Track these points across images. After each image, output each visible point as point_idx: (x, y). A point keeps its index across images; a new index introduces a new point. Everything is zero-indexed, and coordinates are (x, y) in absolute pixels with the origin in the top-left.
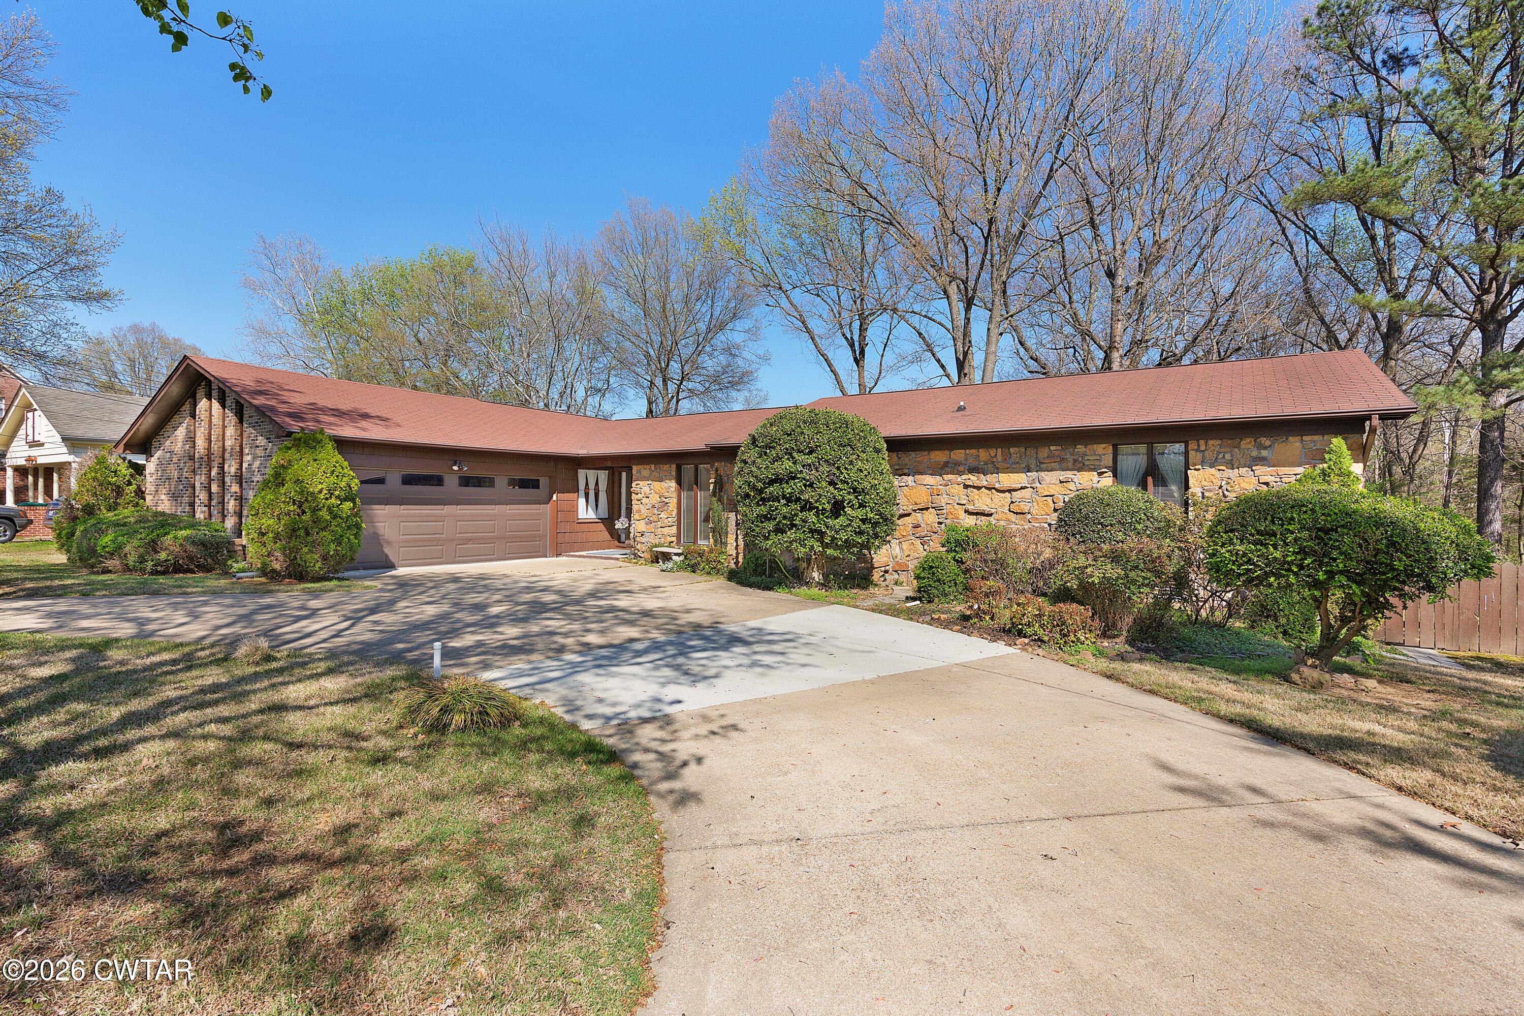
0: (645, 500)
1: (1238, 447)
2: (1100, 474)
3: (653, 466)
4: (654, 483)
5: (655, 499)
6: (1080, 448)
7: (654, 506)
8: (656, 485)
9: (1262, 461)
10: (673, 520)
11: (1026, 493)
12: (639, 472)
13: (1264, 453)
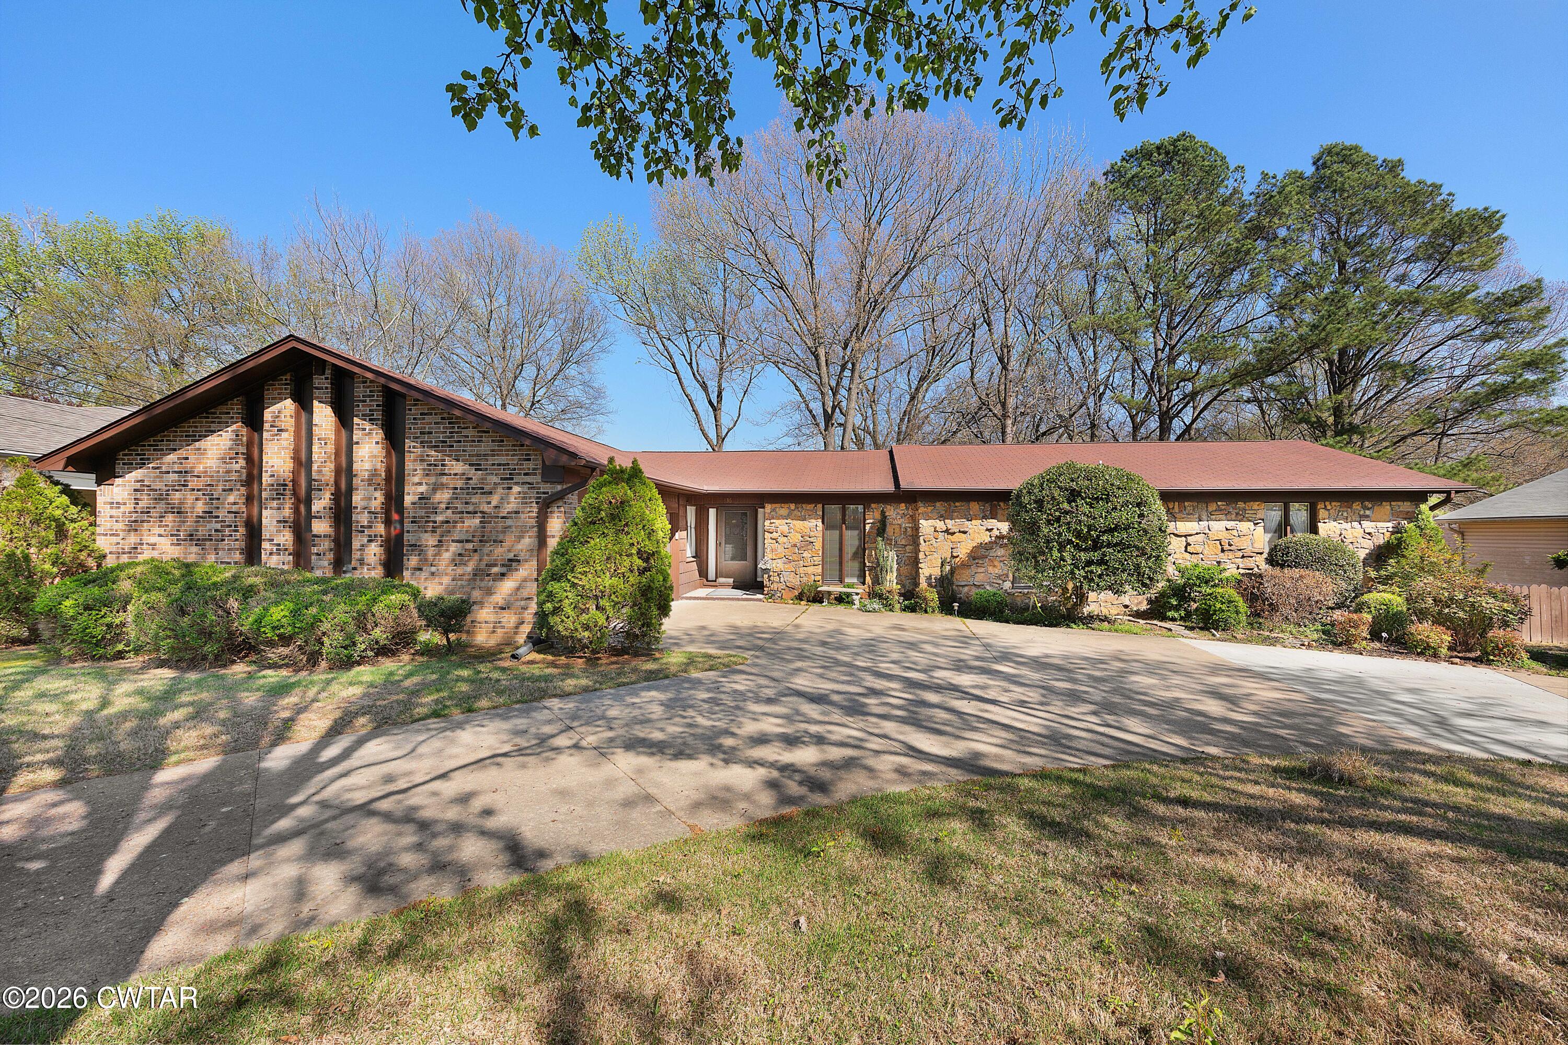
0: (781, 539)
1: (1351, 507)
2: (1255, 524)
3: (793, 506)
4: (795, 522)
5: (796, 538)
6: (1241, 505)
7: (795, 545)
8: (798, 524)
9: (1367, 517)
10: (818, 560)
11: (1200, 538)
12: (773, 510)
13: (1368, 512)
